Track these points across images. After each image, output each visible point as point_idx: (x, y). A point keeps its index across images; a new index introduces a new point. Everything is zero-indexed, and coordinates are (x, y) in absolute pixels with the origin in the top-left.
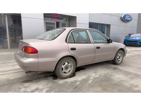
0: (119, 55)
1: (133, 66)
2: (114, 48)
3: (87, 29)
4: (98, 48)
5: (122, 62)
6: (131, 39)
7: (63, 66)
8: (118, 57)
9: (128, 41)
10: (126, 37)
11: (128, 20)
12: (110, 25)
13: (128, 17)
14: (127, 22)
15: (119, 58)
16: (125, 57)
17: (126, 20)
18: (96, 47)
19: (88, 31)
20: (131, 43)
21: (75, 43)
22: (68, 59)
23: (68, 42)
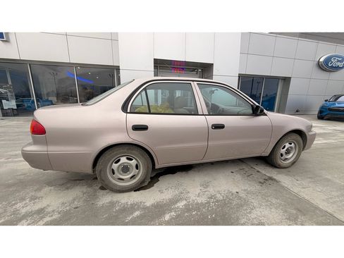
0: (287, 145)
1: (328, 180)
2: (272, 128)
3: (193, 81)
4: (219, 127)
5: (293, 163)
6: (337, 105)
7: (114, 164)
8: (283, 151)
9: (330, 110)
10: (326, 101)
11: (335, 67)
12: (290, 78)
13: (338, 61)
14: (331, 71)
15: (286, 153)
16: (308, 151)
17: (332, 67)
18: (213, 125)
19: (197, 86)
20: (337, 114)
21: (150, 113)
22: (125, 150)
23: (128, 111)
